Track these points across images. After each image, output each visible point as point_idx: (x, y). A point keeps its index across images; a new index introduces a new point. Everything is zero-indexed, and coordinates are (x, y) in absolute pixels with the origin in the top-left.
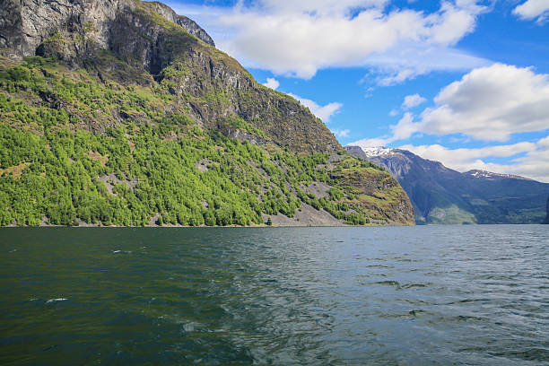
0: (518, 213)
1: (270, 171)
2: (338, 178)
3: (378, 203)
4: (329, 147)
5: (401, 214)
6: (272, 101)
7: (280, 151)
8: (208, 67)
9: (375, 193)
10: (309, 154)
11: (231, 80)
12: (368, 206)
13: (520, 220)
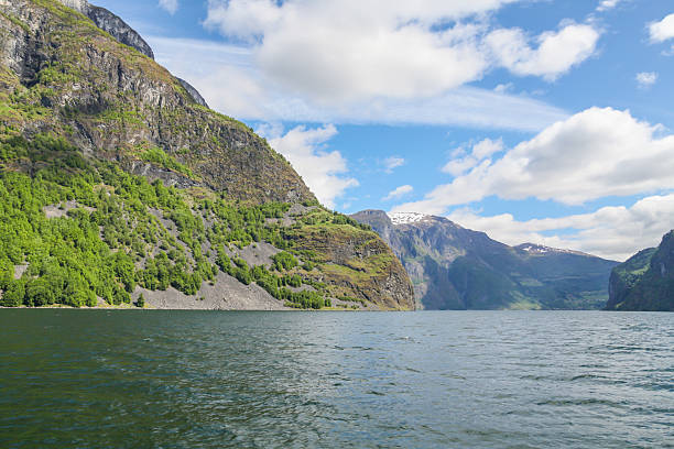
0: (578, 297)
1: (183, 224)
2: (296, 238)
3: (353, 277)
4: (290, 194)
5: (388, 294)
6: (211, 127)
7: (212, 197)
8: (114, 73)
9: (350, 262)
10: (257, 203)
11: (150, 95)
12: (335, 280)
13: (580, 305)
